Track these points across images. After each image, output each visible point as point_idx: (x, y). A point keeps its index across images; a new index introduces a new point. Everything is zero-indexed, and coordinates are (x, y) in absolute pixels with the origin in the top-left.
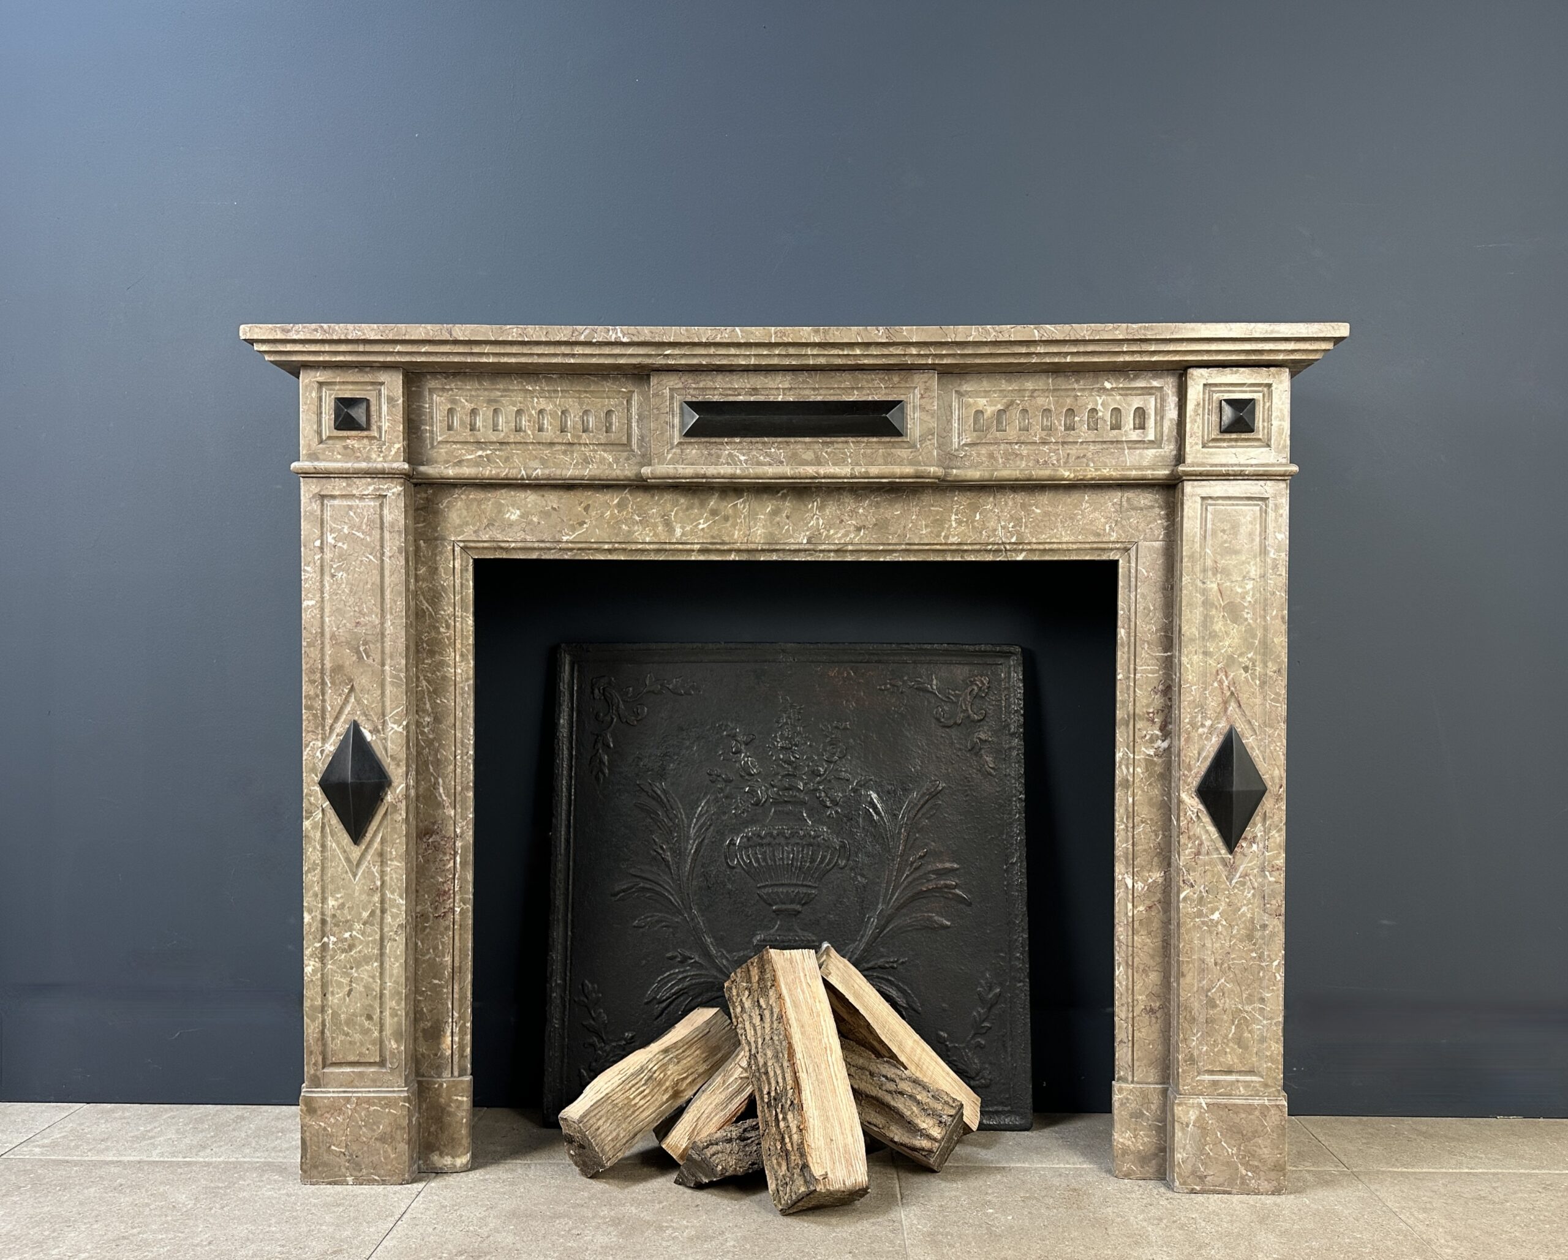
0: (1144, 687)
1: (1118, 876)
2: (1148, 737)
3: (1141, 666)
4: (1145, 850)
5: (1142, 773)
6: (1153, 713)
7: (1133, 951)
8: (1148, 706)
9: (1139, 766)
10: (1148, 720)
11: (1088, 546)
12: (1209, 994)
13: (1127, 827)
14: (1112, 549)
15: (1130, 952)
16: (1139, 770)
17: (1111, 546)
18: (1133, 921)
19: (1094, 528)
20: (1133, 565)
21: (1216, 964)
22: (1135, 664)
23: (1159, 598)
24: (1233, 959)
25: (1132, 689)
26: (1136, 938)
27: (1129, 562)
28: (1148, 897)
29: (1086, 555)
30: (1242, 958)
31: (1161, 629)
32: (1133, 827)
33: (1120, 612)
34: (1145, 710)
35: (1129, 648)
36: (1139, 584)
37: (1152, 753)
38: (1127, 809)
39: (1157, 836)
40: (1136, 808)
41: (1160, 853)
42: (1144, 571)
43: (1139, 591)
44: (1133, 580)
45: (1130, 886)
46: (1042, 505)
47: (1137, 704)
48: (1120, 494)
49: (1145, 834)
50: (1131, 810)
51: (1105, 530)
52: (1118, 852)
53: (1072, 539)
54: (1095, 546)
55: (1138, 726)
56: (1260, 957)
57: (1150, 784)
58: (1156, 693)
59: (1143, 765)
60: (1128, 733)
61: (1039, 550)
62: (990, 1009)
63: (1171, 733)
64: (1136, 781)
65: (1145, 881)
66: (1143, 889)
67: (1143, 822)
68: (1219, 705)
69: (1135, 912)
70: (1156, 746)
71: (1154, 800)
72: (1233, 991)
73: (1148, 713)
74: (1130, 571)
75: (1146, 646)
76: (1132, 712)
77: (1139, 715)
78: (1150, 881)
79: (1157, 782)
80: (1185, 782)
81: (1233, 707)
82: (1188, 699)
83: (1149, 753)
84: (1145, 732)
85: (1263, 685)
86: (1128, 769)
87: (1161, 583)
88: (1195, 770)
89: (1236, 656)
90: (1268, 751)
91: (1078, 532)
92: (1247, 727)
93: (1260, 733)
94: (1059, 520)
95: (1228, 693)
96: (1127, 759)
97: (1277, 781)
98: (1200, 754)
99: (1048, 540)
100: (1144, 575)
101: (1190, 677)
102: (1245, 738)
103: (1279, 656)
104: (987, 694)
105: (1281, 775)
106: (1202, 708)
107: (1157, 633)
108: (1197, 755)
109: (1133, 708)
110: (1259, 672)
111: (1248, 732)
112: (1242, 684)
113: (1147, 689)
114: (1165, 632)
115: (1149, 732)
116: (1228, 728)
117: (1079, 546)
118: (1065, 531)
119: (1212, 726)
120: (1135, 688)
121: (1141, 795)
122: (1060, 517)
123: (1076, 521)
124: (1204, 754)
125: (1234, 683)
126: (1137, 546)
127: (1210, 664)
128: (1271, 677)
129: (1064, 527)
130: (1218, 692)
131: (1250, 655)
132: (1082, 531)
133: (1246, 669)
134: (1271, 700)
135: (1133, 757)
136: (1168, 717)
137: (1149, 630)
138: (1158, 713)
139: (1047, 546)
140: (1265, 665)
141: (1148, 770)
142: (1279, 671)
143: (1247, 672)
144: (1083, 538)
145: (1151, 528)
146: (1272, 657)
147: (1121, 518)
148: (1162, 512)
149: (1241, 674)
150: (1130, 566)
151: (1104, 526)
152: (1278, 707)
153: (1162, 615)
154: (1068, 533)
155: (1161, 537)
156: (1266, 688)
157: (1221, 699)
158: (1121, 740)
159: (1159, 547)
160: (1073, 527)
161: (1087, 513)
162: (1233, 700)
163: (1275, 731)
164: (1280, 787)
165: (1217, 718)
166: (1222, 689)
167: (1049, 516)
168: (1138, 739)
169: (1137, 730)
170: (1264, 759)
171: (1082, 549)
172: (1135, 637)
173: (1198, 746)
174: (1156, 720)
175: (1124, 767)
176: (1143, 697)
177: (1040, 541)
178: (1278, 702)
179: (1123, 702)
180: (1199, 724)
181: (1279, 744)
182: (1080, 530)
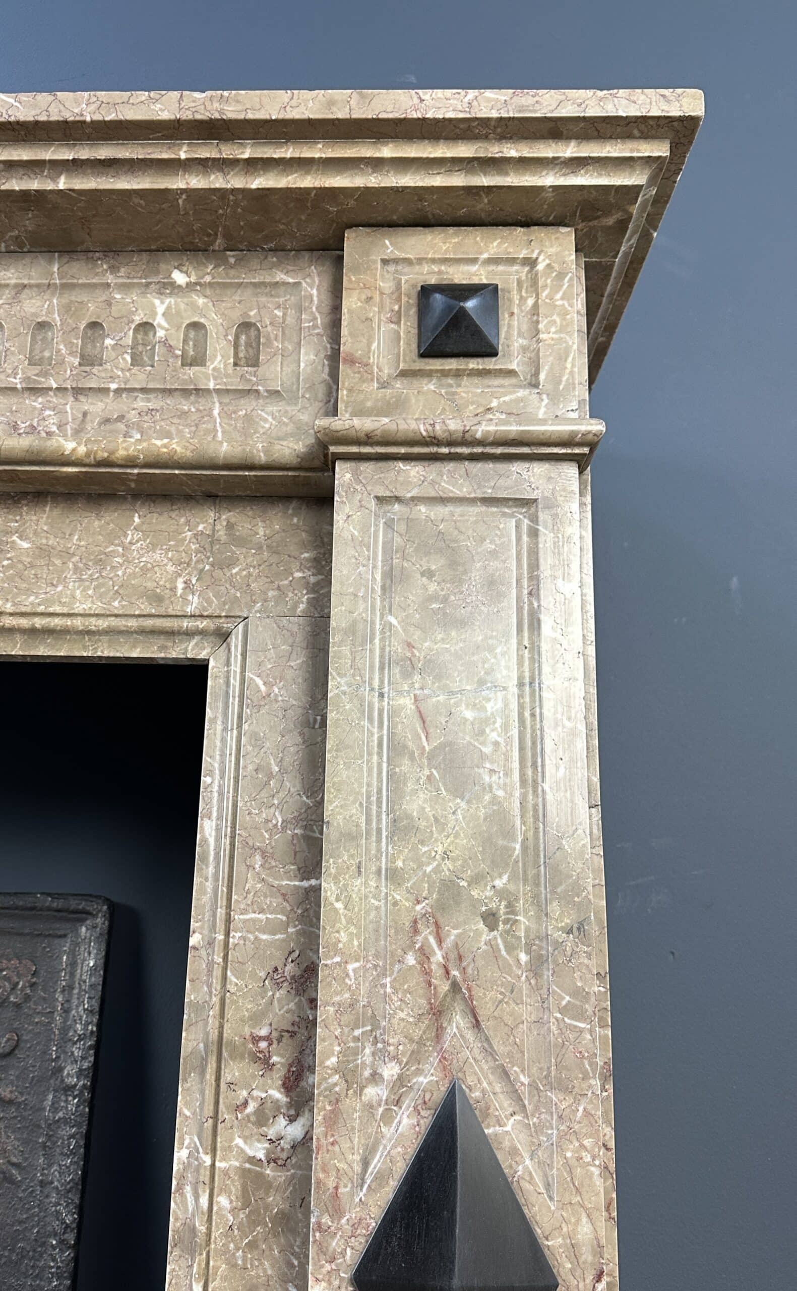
0: (249, 967)
2: (250, 1108)
3: (244, 912)
5: (233, 1210)
6: (267, 1038)
8: (256, 1018)
9: (224, 1190)
10: (255, 1059)
11: (132, 623)
14: (189, 634)
16: (223, 1201)
17: (185, 624)
19: (150, 585)
20: (236, 667)
22: (229, 906)
23: (293, 745)
25: (217, 972)
27: (228, 663)
29: (131, 646)
31: (297, 820)
33: (205, 780)
34: (247, 1031)
35: (217, 867)
36: (247, 711)
37: (261, 1155)
42: (259, 682)
43: (245, 727)
44: (234, 703)
46: (35, 533)
47: (229, 1014)
48: (212, 514)
51: (174, 589)
53: (97, 607)
54: (149, 623)
55: (227, 1077)
57: (252, 1245)
58: (279, 985)
59: (235, 1187)
60: (202, 1093)
61: (22, 631)
63: (311, 1098)
68: (419, 1019)
70: (272, 1133)
73: (256, 1040)
74: (228, 684)
75: (258, 860)
76: (214, 1034)
77: (231, 1043)
79: (272, 1240)
80: (322, 1250)
81: (457, 1023)
82: (337, 999)
83: (251, 1153)
84: (245, 1093)
85: (537, 965)
86: (197, 1197)
87: (300, 711)
88: (352, 1214)
89: (463, 883)
90: (558, 1162)
91: (113, 592)
92: (498, 1088)
93: (537, 1108)
94: (71, 565)
95: (444, 987)
96: (197, 1170)
97: (587, 1256)
98: (366, 1163)
99: (41, 609)
100: (259, 691)
101: (344, 937)
102: (492, 1120)
103: (577, 889)
104: (27, 998)
105: (597, 1238)
106: (375, 1026)
107: (284, 828)
108: (358, 1168)
109: (221, 1027)
110: (527, 930)
111: (501, 1104)
112: (480, 962)
113: (253, 974)
114: (305, 828)
115: (255, 1093)
116: (444, 1089)
117: (113, 622)
118: (84, 590)
119: (401, 1080)
120: (225, 969)
121: (225, 1278)
122: (73, 560)
123: (108, 568)
124: (376, 1163)
125: (460, 958)
126: (246, 626)
127: (395, 904)
128: (557, 945)
129: (81, 580)
130: (415, 981)
131: (499, 883)
132: (121, 592)
133: (491, 919)
134: (563, 1010)
135: (213, 1165)
136: (302, 1052)
137: (267, 821)
138: (280, 1040)
139: (38, 622)
140: (542, 912)
141: (246, 1204)
142: (579, 929)
143: (492, 927)
144: (123, 606)
145: (279, 588)
146: (559, 890)
147: (212, 565)
148: (306, 555)
149: (478, 933)
150: (228, 672)
151: (173, 581)
152: (581, 1031)
153: (298, 786)
154: (90, 592)
155: (302, 607)
156: (547, 974)
157: (423, 1002)
158: (188, 1113)
159: (295, 629)
160: (101, 581)
161: (135, 553)
162: (458, 1007)
163: (577, 1101)
164: (599, 1278)
165: (416, 1057)
166: (427, 973)
167: (49, 556)
168: (225, 1114)
169: (223, 1086)
170: (548, 1186)
171: (120, 632)
172: (233, 837)
173: (363, 1141)
174: (275, 1059)
175: (188, 1189)
176: (244, 996)
177: (23, 609)
178: (581, 1015)
179: (199, 1008)
180: (367, 1073)
181: (587, 1142)
182: (116, 588)
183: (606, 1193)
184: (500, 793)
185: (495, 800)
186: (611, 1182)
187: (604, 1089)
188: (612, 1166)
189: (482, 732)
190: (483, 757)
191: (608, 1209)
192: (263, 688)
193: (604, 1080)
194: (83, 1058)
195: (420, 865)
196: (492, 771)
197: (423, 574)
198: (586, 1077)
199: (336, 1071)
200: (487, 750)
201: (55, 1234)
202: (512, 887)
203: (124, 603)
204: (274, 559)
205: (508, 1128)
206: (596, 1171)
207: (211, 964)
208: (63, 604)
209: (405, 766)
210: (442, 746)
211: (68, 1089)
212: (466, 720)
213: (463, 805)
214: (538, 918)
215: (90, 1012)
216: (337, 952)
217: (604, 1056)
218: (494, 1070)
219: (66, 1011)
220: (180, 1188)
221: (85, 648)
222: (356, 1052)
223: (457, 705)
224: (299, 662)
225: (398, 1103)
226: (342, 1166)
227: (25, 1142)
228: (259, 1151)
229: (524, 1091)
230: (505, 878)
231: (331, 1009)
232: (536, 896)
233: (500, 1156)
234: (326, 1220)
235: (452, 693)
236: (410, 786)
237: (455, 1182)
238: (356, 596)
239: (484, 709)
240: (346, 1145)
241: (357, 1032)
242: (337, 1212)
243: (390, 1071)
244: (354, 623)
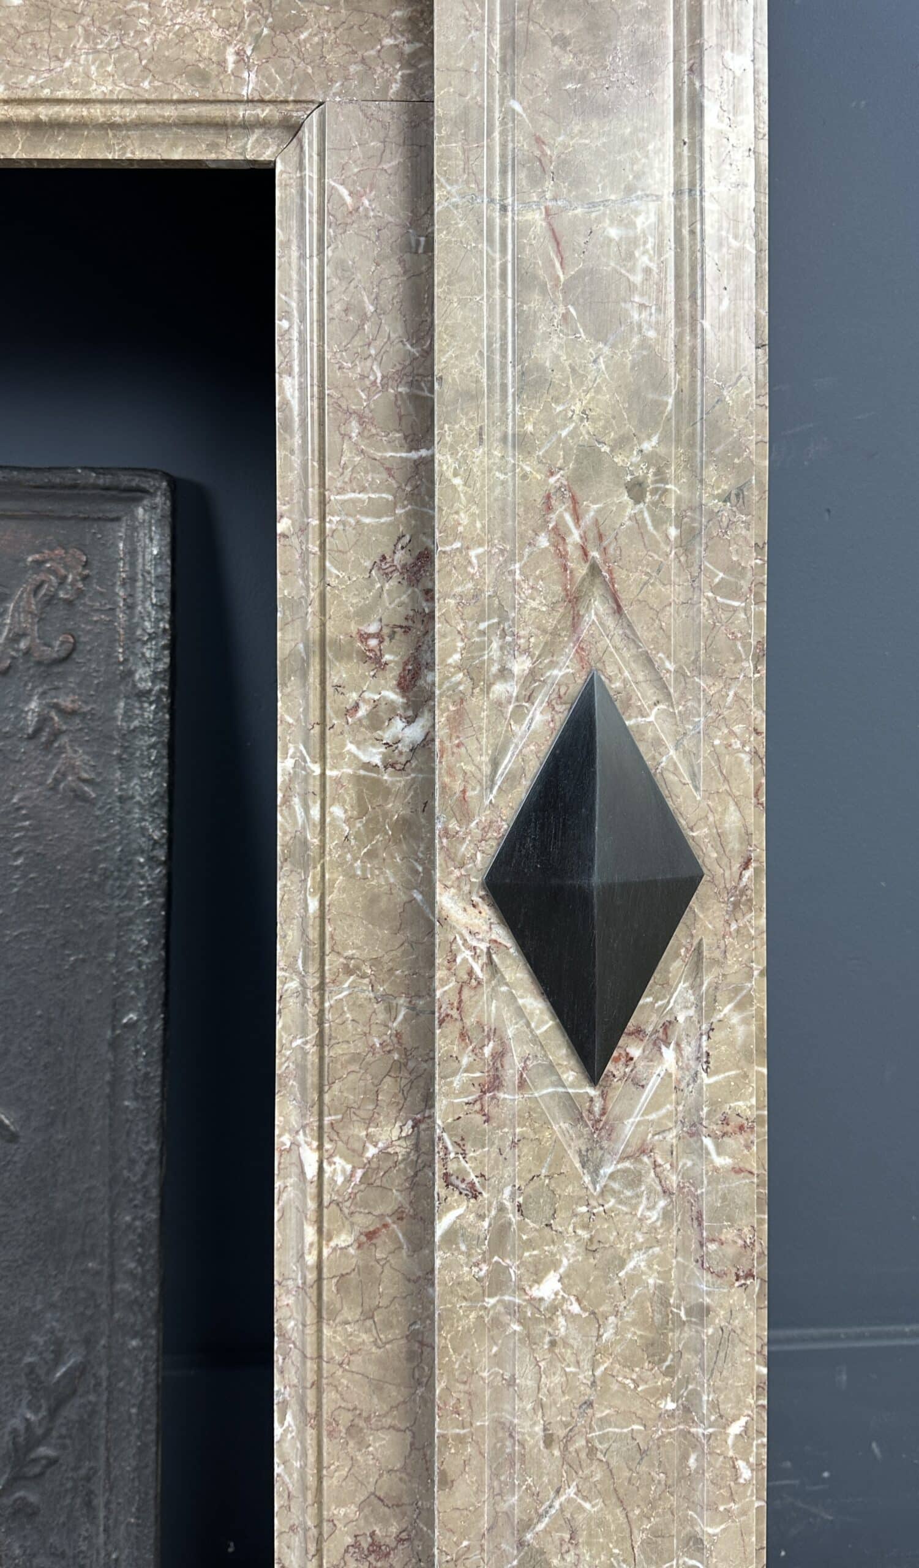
0: (351, 555)
1: (282, 1139)
2: (362, 712)
3: (341, 491)
4: (355, 1058)
5: (348, 821)
6: (378, 635)
7: (320, 1369)
8: (363, 614)
9: (338, 799)
10: (364, 658)
11: (170, 112)
12: (529, 1536)
13: (303, 984)
14: (247, 126)
15: (311, 1377)
16: (336, 811)
17: (242, 112)
18: (320, 1279)
19: (190, 57)
20: (311, 172)
21: (549, 1440)
22: (323, 486)
23: (391, 277)
24: (604, 1421)
25: (314, 563)
26: (327, 1332)
27: (301, 167)
28: (365, 1203)
29: (174, 146)
30: (629, 1416)
32: (321, 988)
33: (281, 324)
34: (353, 628)
35: (304, 437)
36: (329, 232)
37: (377, 760)
38: (304, 932)
39: (390, 1010)
40: (329, 929)
41: (400, 1066)
42: (344, 192)
43: (328, 253)
44: (312, 220)
45: (311, 1171)
47: (331, 610)
49: (356, 1006)
50: (313, 934)
51: (222, 63)
52: (284, 1064)
53: (121, 90)
54: (193, 111)
55: (333, 678)
56: (688, 1410)
57: (371, 855)
58: (387, 576)
59: (350, 795)
60: (306, 697)
61: (23, 125)
62: (53, 1412)
63: (431, 696)
64: (330, 845)
65: (354, 1153)
66: (349, 1179)
67: (349, 971)
68: (553, 607)
69: (326, 1252)
70: (388, 736)
71: (383, 903)
72: (601, 1523)
73: (364, 637)
74: (302, 194)
75: (354, 428)
76: (315, 633)
77: (336, 642)
78: (372, 1151)
79: (393, 847)
80: (450, 856)
81: (597, 609)
82: (458, 590)
83: (365, 758)
84: (355, 696)
85: (688, 539)
86: (306, 808)
87: (397, 231)
88: (482, 817)
89: (605, 449)
90: (705, 750)
91: (139, 69)
92: (640, 677)
93: (683, 695)
94: (80, 30)
95: (582, 570)
96: (306, 779)
97: (734, 844)
98: (495, 764)
99: (46, 93)
100: (344, 204)
101: (464, 518)
102: (633, 711)
103: (738, 448)
104: (80, 593)
105: (745, 826)
106: (503, 618)
107: (385, 386)
108: (486, 770)
109: (323, 624)
110: (679, 500)
111: (644, 694)
112: (623, 540)
113: (357, 564)
114: (411, 384)
115: (367, 695)
116: (581, 680)
117: (143, 111)
118: (101, 66)
119: (533, 675)
120: (323, 559)
121: (343, 890)
122: (83, 22)
123: (132, 34)
124: (507, 763)
125: (601, 537)
126: (322, 115)
127: (525, 476)
128: (713, 515)
129: (96, 51)
130: (550, 565)
131: (647, 446)
132: (151, 67)
133: (636, 490)
134: (715, 589)
135: (323, 774)
136: (418, 648)
137: (363, 377)
138: (392, 636)
139: (44, 113)
140: (697, 478)
141: (363, 812)
142: (738, 496)
143: (638, 499)
144: (156, 89)
145: (363, 61)
146: (717, 451)
147: (272, 28)
148: (398, 13)
149: (622, 507)
150: (302, 178)
151: (221, 52)
152: (735, 610)
153: (400, 331)
154: (110, 69)
155: (395, 87)
156: (699, 550)
157: (558, 588)
158: (291, 721)
159: (388, 118)
160: (123, 52)
161: (167, 11)
162: (598, 591)
163: (727, 686)
164: (746, 865)
165: (550, 649)
166: (563, 556)
167: (49, 16)
168: (333, 719)
169: (329, 690)
170: (694, 776)
171: (155, 125)
172: (321, 399)
173: (492, 741)
174: (387, 657)
175: (296, 801)
176: (347, 590)
177: (22, 94)
178: (735, 593)
179: (296, 604)
180: (495, 669)
181: (738, 728)
182: (144, 62)
183: (755, 778)
184: (652, 334)
185: (644, 343)
186: (761, 767)
187: (756, 671)
188: (762, 751)
189: (630, 256)
190: (631, 288)
191: (756, 795)
192: (349, 200)
193: (757, 661)
194: (157, 660)
195: (554, 428)
196: (642, 306)
197: (554, 42)
198: (738, 660)
199: (459, 668)
200: (637, 278)
201: (142, 852)
202: (662, 451)
203: (157, 84)
204: (355, 19)
205: (651, 718)
206: (746, 758)
207: (305, 554)
208: (74, 87)
209: (535, 302)
210: (580, 275)
211: (143, 695)
212: (611, 240)
213: (606, 350)
214: (691, 487)
215: (160, 607)
216: (457, 536)
217: (758, 634)
218: (636, 658)
219: (131, 607)
220: (287, 800)
221: (109, 147)
222: (482, 648)
223: (598, 220)
224: (394, 163)
225: (530, 699)
226: (469, 768)
227: (97, 756)
228: (375, 755)
229: (670, 679)
230: (655, 440)
231: (452, 602)
232: (690, 460)
233: (642, 748)
234: (453, 825)
235: (594, 205)
236: (542, 328)
237: (594, 778)
238: (467, 71)
239: (631, 225)
240: (473, 746)
241: (483, 626)
242: (465, 816)
243: (520, 666)
244: (466, 109)
